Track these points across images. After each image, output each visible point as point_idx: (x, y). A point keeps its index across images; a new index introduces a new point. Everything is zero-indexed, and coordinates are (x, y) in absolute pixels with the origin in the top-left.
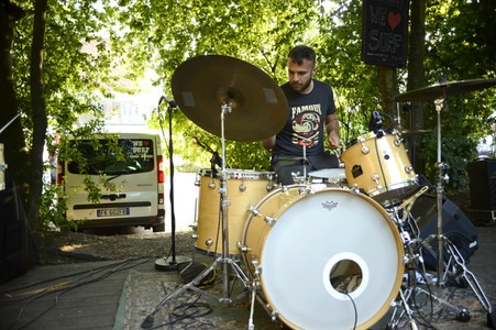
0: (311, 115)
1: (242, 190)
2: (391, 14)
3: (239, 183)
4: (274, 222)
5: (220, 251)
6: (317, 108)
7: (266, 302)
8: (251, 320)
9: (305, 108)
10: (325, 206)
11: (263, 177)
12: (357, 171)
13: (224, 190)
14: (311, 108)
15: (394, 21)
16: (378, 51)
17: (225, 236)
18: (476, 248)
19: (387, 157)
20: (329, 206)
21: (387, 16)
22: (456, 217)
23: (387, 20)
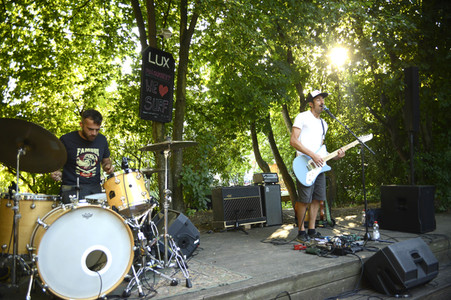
0: (91, 155)
1: (32, 208)
2: (161, 86)
3: (30, 203)
4: (48, 227)
5: (11, 252)
6: (96, 151)
7: (41, 281)
8: (29, 294)
9: (87, 150)
10: (84, 216)
11: (50, 199)
12: (112, 195)
13: (17, 207)
14: (92, 150)
15: (163, 91)
16: (151, 111)
17: (16, 240)
18: (198, 244)
19: (130, 186)
20: (86, 217)
21: (158, 87)
22: (186, 224)
23: (158, 90)
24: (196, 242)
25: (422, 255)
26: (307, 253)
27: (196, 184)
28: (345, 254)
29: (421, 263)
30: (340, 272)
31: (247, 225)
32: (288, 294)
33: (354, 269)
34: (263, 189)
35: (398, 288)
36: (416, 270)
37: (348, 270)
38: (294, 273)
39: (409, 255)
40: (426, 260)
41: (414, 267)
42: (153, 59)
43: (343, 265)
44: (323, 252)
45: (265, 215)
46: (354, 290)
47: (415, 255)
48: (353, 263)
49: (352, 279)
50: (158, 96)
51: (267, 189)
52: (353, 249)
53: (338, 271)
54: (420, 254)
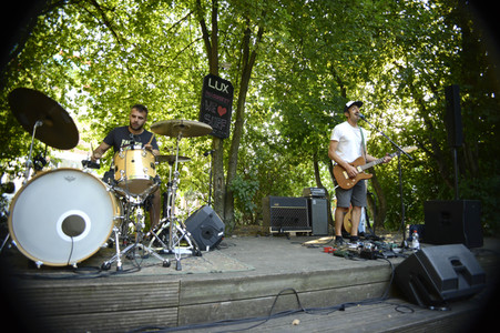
2: (220, 107)
10: (67, 179)
15: (222, 111)
18: (222, 236)
19: (132, 161)
20: (69, 180)
21: (217, 108)
22: (211, 216)
23: (216, 111)
24: (220, 234)
25: (464, 263)
26: (335, 255)
28: (375, 258)
29: (462, 271)
30: (365, 275)
31: (293, 233)
32: (295, 293)
33: (383, 274)
34: (310, 202)
35: (432, 298)
36: (457, 280)
37: (375, 274)
38: (306, 270)
39: (448, 262)
40: (469, 269)
41: (455, 275)
42: (213, 84)
43: (368, 268)
44: (352, 255)
45: (311, 225)
46: (381, 298)
47: (455, 262)
48: (381, 267)
49: (381, 285)
50: (217, 115)
51: (314, 202)
52: (386, 255)
53: (362, 274)
54: (462, 261)
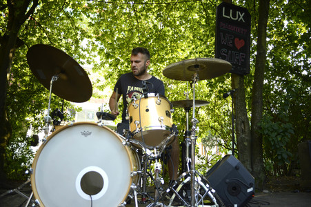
2: (237, 40)
10: (83, 134)
19: (147, 110)
20: (85, 134)
21: (233, 40)
22: (237, 168)
23: (233, 43)
24: (249, 190)
27: (274, 134)
42: (228, 13)
50: (234, 48)
